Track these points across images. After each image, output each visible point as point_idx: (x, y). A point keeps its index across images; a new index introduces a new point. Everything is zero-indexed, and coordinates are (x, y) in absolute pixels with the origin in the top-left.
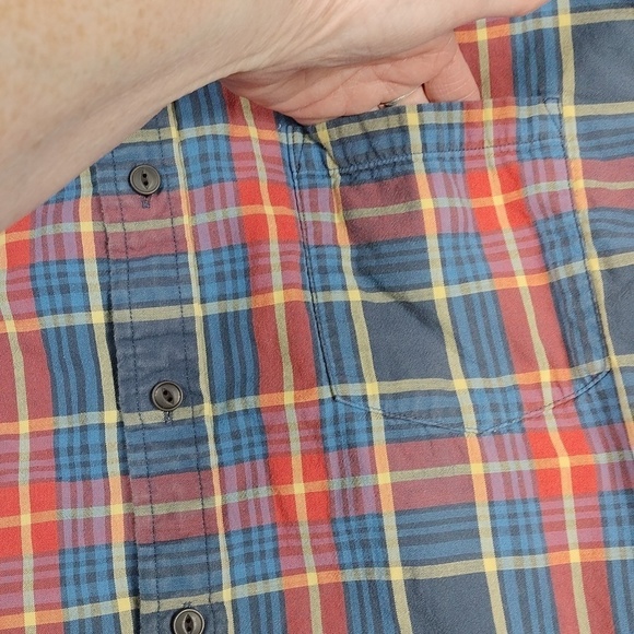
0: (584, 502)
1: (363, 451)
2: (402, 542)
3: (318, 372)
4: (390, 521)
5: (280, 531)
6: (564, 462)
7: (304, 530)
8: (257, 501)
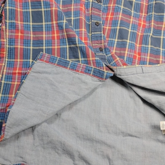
0: (143, 29)
1: (119, 13)
2: (120, 24)
3: (116, 3)
4: (119, 21)
5: (106, 21)
6: (142, 23)
7: (109, 21)
8: (104, 17)
